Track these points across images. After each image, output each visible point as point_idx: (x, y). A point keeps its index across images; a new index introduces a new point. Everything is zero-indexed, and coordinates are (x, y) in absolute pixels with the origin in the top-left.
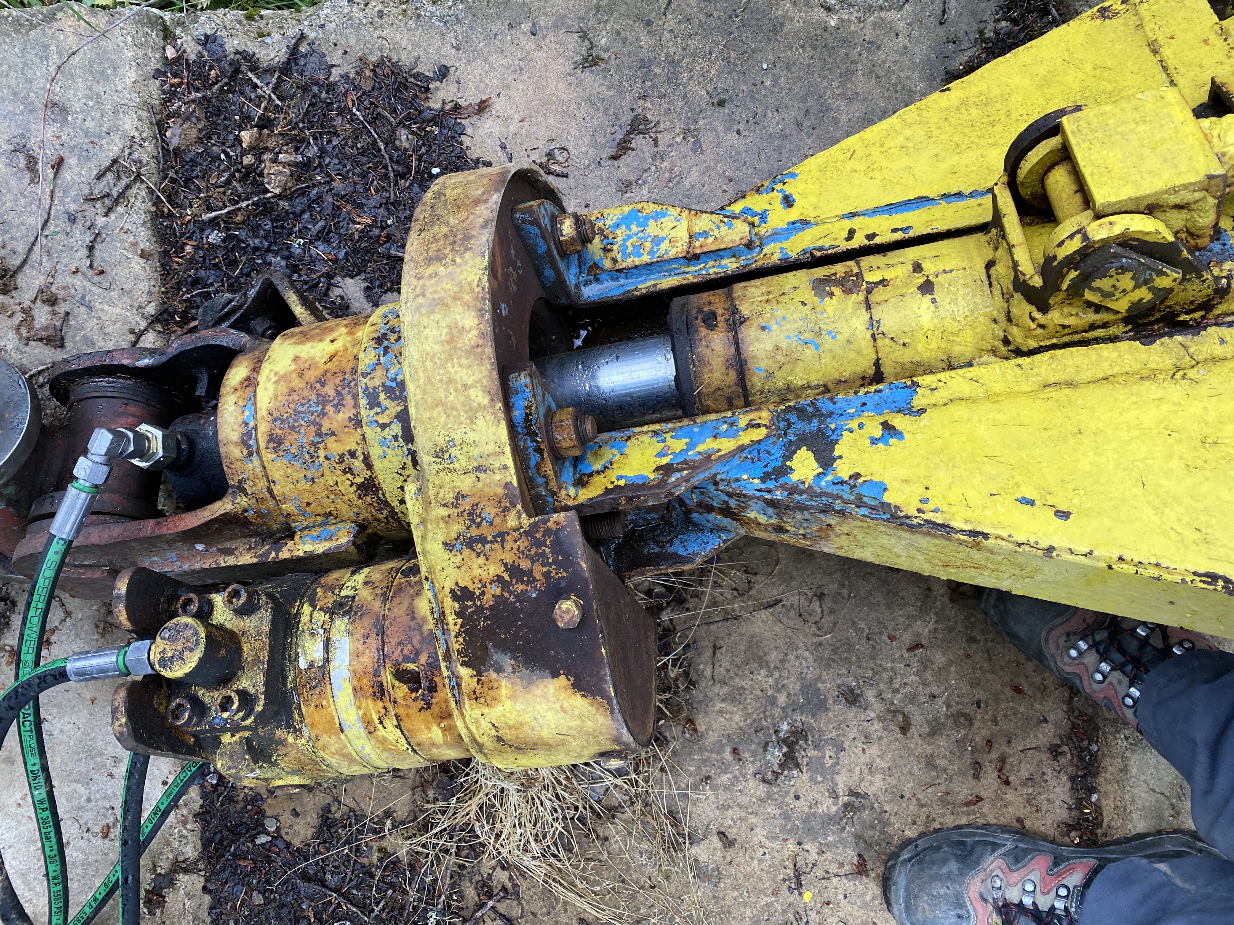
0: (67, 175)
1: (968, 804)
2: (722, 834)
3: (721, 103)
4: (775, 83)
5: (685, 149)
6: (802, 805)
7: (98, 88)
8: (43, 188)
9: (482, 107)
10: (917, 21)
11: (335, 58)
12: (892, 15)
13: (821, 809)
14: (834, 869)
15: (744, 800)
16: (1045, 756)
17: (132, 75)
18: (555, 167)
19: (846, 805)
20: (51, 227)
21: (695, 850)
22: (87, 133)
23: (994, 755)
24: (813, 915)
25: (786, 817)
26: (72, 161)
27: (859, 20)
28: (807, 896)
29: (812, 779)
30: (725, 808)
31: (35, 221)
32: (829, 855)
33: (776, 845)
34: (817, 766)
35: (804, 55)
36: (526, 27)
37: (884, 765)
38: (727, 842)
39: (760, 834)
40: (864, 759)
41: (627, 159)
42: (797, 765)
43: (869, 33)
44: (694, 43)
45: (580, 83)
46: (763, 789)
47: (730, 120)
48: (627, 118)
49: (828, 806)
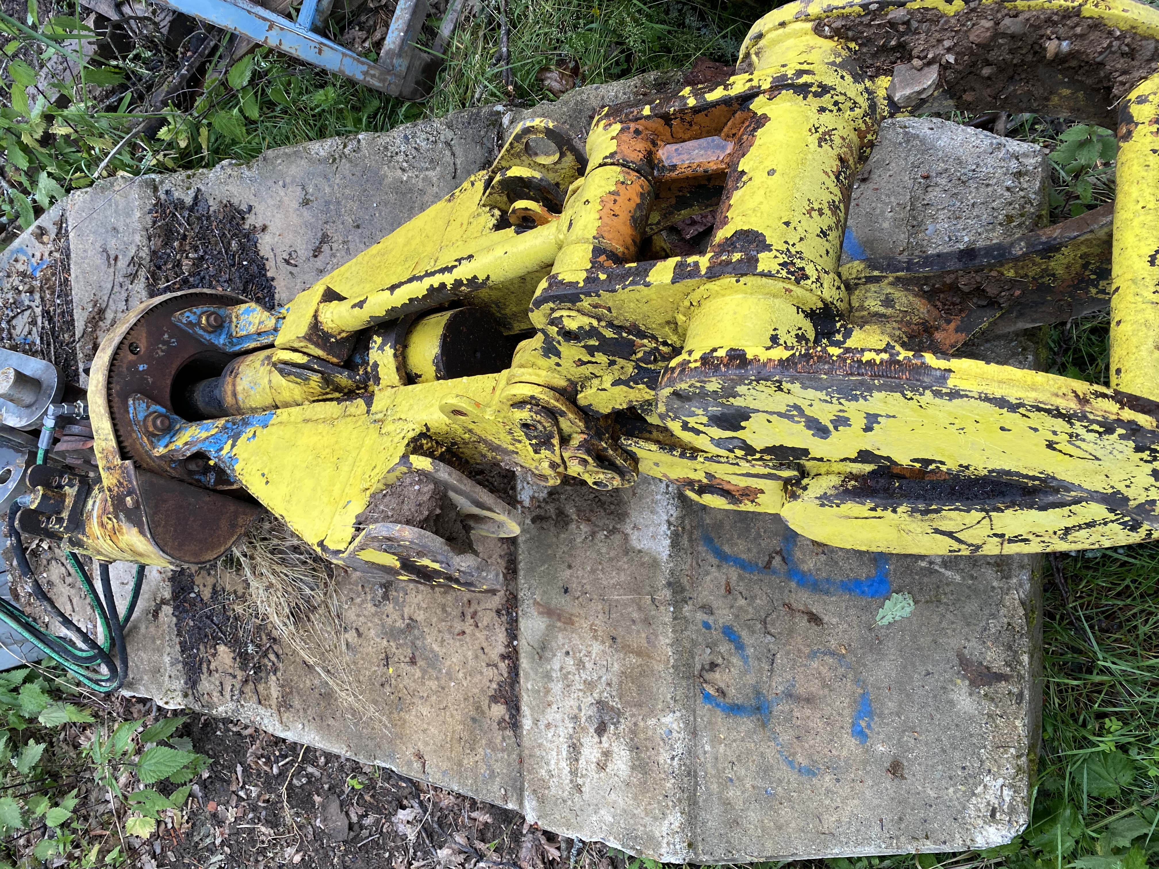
0: (119, 264)
1: (458, 634)
2: (357, 629)
3: (358, 227)
4: (380, 214)
5: (343, 253)
6: (389, 621)
7: (128, 221)
8: (112, 270)
9: (264, 229)
10: (442, 177)
11: (211, 202)
12: (431, 173)
13: (398, 624)
14: (402, 658)
15: (366, 613)
16: (494, 614)
17: (138, 214)
18: (292, 261)
19: (408, 625)
20: (115, 290)
21: (346, 636)
22: (125, 243)
23: (472, 610)
24: (393, 681)
25: (383, 626)
26: (120, 257)
27: (417, 176)
28: (391, 670)
29: (394, 608)
30: (358, 616)
31: (109, 286)
32: (400, 650)
33: (378, 640)
34: (396, 601)
35: (392, 197)
36: (281, 183)
37: (425, 606)
38: (359, 635)
39: (372, 632)
40: (416, 601)
41: (321, 257)
42: (389, 600)
43: (420, 185)
44: (347, 191)
45: (301, 215)
46: (374, 609)
47: (361, 236)
48: (320, 235)
49: (400, 624)
